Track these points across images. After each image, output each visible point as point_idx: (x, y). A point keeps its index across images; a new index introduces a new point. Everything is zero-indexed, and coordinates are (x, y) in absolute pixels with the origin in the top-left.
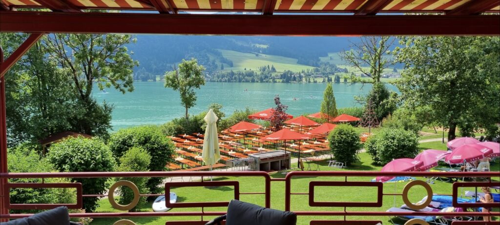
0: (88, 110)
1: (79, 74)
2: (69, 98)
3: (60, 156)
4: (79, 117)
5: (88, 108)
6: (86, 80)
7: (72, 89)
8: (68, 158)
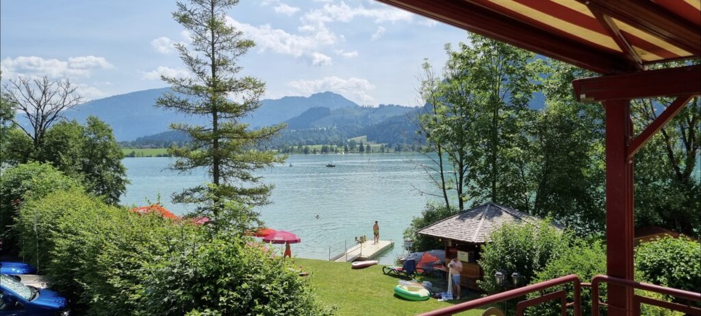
0: (688, 197)
1: (674, 143)
2: (659, 178)
3: (652, 262)
4: (673, 207)
5: (688, 194)
6: (684, 150)
7: (663, 164)
8: (665, 267)
